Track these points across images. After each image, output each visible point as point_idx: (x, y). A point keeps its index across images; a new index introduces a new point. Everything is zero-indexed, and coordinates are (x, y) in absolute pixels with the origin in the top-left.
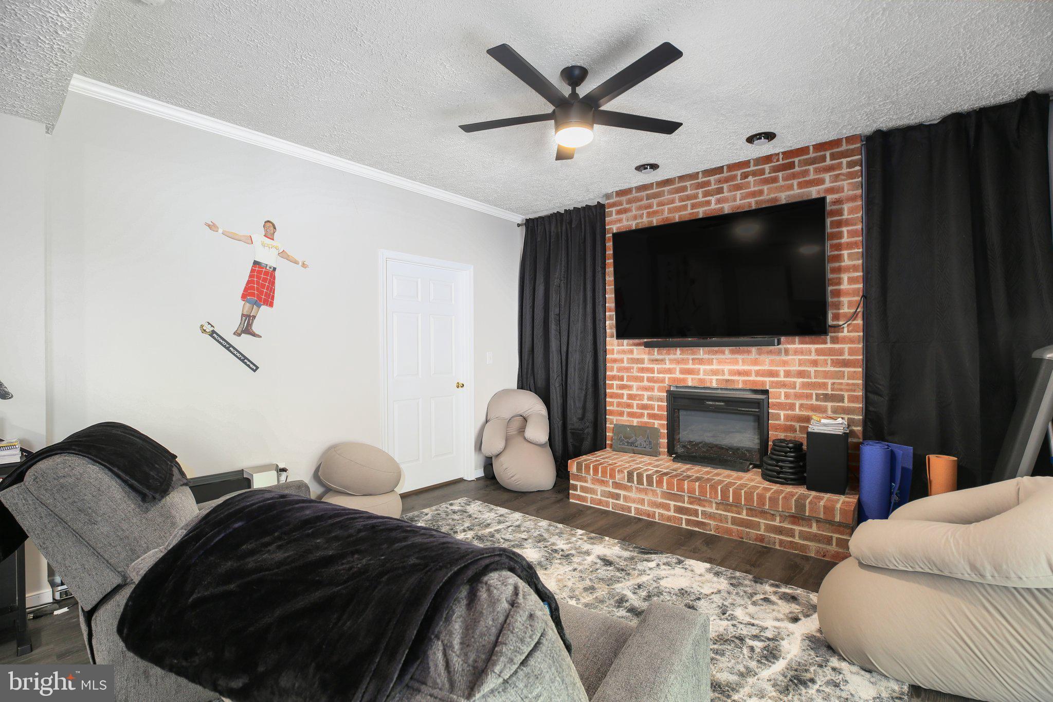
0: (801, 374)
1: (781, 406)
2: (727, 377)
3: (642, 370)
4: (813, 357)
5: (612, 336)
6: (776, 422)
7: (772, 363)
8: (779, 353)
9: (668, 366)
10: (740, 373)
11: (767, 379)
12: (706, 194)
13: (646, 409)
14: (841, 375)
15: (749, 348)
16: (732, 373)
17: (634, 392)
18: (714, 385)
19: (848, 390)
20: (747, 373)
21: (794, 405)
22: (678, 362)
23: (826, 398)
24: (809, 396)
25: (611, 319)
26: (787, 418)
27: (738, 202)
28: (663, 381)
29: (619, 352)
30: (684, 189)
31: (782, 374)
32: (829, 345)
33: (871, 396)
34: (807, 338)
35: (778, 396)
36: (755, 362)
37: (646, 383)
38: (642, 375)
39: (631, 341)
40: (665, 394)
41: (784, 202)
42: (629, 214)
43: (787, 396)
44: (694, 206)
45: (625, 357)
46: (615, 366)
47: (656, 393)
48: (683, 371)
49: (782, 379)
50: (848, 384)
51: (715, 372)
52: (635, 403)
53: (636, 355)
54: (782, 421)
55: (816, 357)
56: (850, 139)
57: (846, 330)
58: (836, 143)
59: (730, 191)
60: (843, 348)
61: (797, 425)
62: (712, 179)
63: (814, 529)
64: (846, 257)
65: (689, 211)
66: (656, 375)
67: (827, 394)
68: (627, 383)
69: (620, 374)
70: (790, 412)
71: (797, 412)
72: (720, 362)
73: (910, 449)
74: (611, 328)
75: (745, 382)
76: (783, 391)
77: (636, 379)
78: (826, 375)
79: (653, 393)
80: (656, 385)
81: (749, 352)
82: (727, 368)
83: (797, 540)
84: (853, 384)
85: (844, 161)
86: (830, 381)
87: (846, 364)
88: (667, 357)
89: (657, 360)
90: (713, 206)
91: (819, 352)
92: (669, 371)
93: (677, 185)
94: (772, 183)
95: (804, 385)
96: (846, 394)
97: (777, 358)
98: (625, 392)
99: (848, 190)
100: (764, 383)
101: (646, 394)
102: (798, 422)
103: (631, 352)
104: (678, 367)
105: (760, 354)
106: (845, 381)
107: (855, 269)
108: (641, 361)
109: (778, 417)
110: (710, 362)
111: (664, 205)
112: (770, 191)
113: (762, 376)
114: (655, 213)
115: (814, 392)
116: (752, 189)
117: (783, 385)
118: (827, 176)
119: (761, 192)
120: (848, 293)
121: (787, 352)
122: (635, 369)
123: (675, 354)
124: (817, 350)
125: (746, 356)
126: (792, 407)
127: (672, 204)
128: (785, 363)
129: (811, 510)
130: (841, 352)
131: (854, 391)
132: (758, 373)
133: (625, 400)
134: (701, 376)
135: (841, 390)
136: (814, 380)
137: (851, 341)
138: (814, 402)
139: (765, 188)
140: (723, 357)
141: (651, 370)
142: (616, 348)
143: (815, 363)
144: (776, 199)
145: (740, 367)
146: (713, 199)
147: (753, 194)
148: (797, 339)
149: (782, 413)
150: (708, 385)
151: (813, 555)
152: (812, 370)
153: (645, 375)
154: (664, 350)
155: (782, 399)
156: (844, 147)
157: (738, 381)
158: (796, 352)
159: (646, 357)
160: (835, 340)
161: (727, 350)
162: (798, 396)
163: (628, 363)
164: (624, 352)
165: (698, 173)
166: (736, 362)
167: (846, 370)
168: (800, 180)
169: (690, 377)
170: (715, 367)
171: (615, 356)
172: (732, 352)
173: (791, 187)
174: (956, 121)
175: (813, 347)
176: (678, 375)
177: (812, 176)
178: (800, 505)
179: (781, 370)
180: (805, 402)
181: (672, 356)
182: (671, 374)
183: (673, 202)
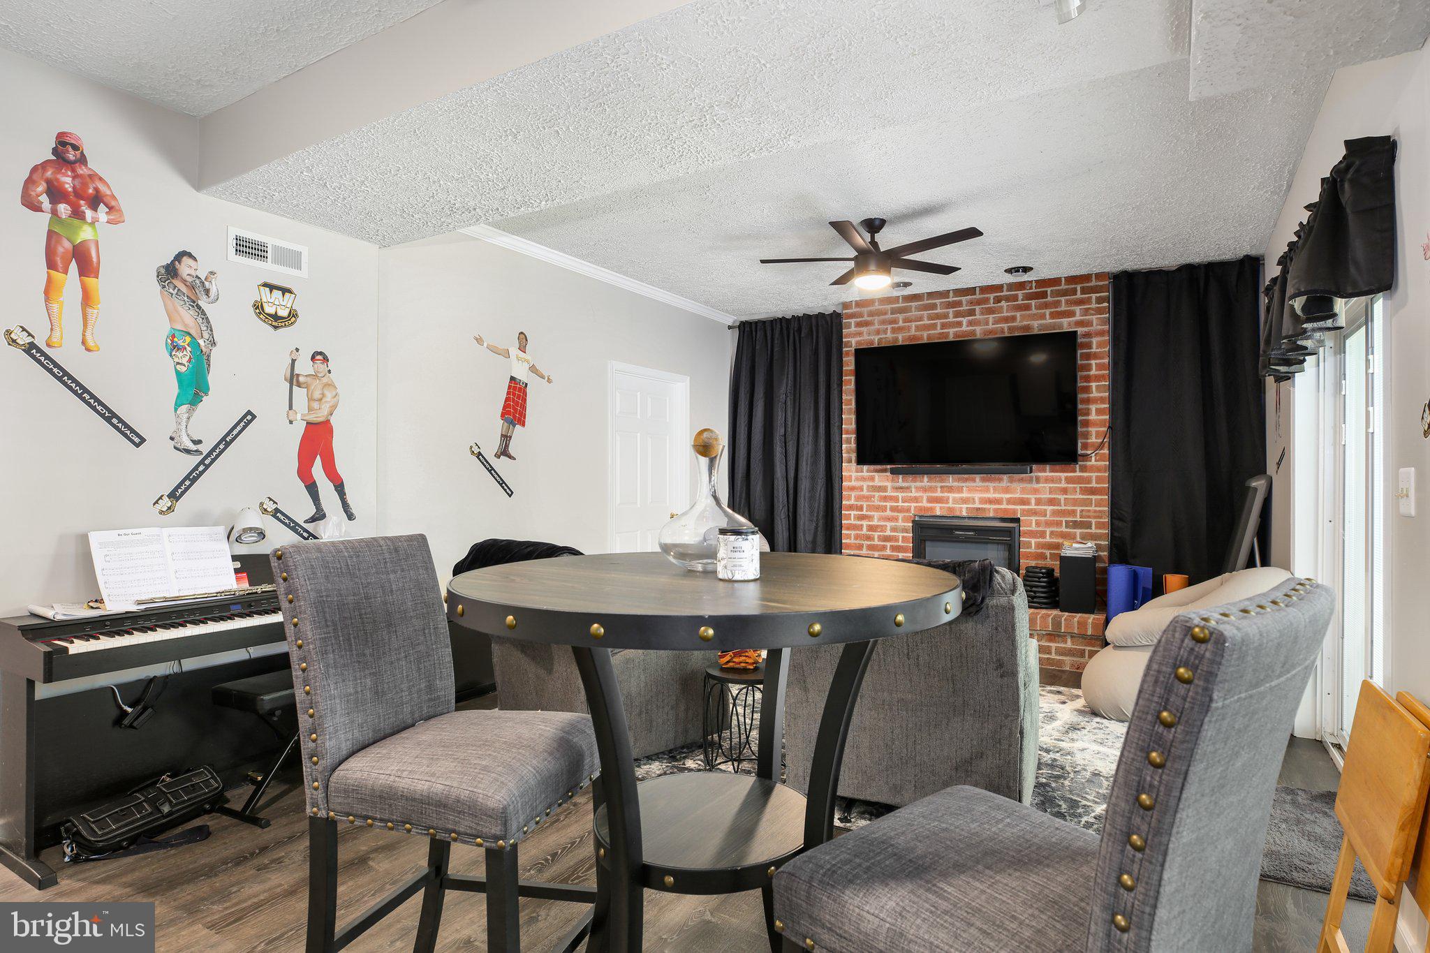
0: (1052, 502)
1: (1032, 534)
2: (977, 505)
3: (885, 499)
4: (1063, 485)
5: (850, 461)
6: (1027, 550)
7: (1023, 491)
8: (1030, 481)
9: (914, 494)
10: (991, 501)
11: (1019, 507)
12: (957, 315)
13: (888, 541)
14: (1088, 503)
15: (1001, 476)
16: (983, 501)
17: (875, 522)
18: (964, 514)
19: (1095, 517)
20: (998, 501)
21: (1044, 532)
22: (925, 490)
23: (1076, 525)
24: (1059, 524)
25: (849, 441)
26: (1038, 545)
27: (991, 326)
28: (908, 510)
29: (857, 479)
30: (934, 307)
31: (1033, 502)
32: (1078, 474)
33: (1117, 522)
34: (1058, 467)
35: (1029, 524)
36: (1006, 490)
37: (889, 513)
38: (885, 504)
39: (872, 467)
40: (911, 525)
41: (1036, 332)
42: (872, 328)
43: (1038, 524)
44: (944, 326)
45: (865, 485)
46: (853, 494)
47: (900, 524)
48: (930, 500)
49: (1033, 506)
50: (1095, 511)
51: (965, 501)
52: (876, 534)
53: (877, 483)
54: (1033, 549)
55: (1066, 485)
56: (1099, 276)
57: (1093, 458)
58: (1086, 278)
59: (982, 314)
60: (1091, 477)
61: (1048, 553)
62: (964, 299)
63: (1069, 644)
64: (1094, 389)
65: (939, 330)
66: (900, 504)
67: (1076, 521)
68: (867, 513)
69: (859, 503)
70: (1041, 540)
71: (1048, 539)
72: (970, 490)
73: (1150, 569)
74: (848, 452)
75: (995, 510)
76: (1034, 519)
77: (878, 508)
78: (1075, 502)
79: (897, 524)
80: (901, 515)
81: (1000, 480)
82: (977, 496)
83: (1053, 656)
84: (1100, 511)
85: (1094, 296)
86: (1079, 509)
87: (1093, 491)
88: (913, 485)
89: (901, 488)
90: (964, 328)
91: (1068, 480)
92: (916, 500)
93: (926, 302)
94: (1025, 310)
95: (1055, 513)
96: (1094, 521)
97: (1029, 486)
98: (865, 523)
99: (1097, 325)
100: (1015, 511)
101: (889, 524)
102: (1049, 549)
103: (872, 479)
104: (925, 496)
105: (1011, 481)
106: (1093, 508)
107: (1102, 400)
108: (884, 489)
109: (1029, 545)
110: (960, 490)
111: (911, 321)
112: (1023, 317)
113: (1014, 504)
114: (900, 329)
115: (1064, 519)
116: (1005, 314)
117: (1034, 513)
118: (1077, 309)
119: (1013, 319)
120: (1095, 424)
121: (1038, 480)
122: (876, 498)
123: (922, 482)
124: (1066, 478)
125: (996, 484)
126: (1043, 534)
127: (920, 321)
128: (1036, 491)
129: (1066, 626)
130: (1089, 480)
131: (1101, 518)
132: (1009, 501)
133: (865, 531)
134: (950, 505)
135: (1089, 517)
136: (1063, 508)
137: (1098, 469)
138: (1064, 529)
139: (1018, 314)
140: (974, 484)
141: (896, 499)
142: (854, 475)
143: (1065, 491)
144: (1028, 328)
145: (991, 495)
146: (965, 320)
147: (1006, 320)
148: (1048, 467)
149: (1033, 541)
150: (957, 514)
151: (1068, 669)
152: (1062, 497)
153: (888, 504)
154: (910, 478)
155: (1034, 527)
156: (1093, 283)
157: (989, 509)
158: (1047, 480)
159: (889, 484)
160: (1083, 469)
161: (978, 477)
162: (1048, 524)
163: (868, 491)
164: (863, 479)
165: (948, 291)
166: (987, 490)
167: (1094, 497)
168: (1052, 310)
169: (938, 505)
170: (965, 495)
171: (853, 483)
172: (983, 480)
173: (1043, 317)
175: (1063, 475)
176: (925, 504)
177: (1063, 308)
178: (1056, 623)
179: (1033, 498)
180: (1055, 529)
181: (918, 484)
182: (917, 502)
183: (921, 319)
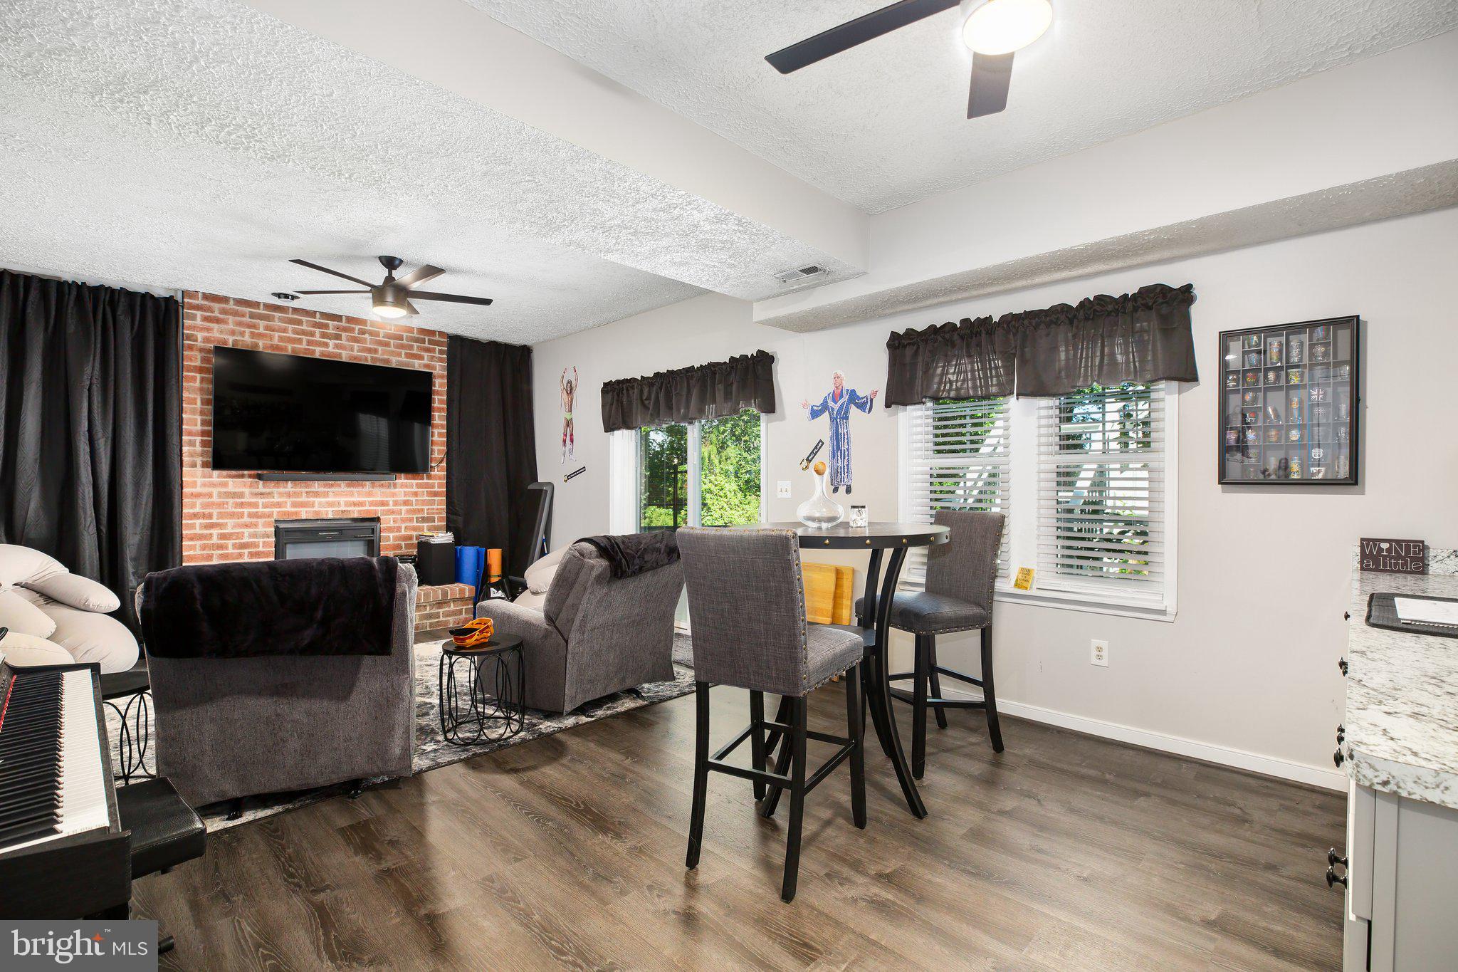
0: (406, 503)
1: (390, 529)
2: (343, 508)
3: (242, 505)
4: (415, 489)
5: (194, 465)
6: (387, 543)
7: (383, 495)
8: (389, 486)
9: (277, 499)
10: (355, 504)
11: (380, 508)
12: (324, 335)
13: (246, 548)
14: (432, 503)
15: (364, 482)
16: (347, 504)
17: (229, 530)
18: (330, 516)
19: (437, 513)
20: (361, 504)
21: (400, 527)
22: (289, 495)
23: (424, 520)
24: (411, 520)
25: (192, 444)
26: (396, 539)
27: (355, 353)
28: (270, 515)
29: (204, 485)
30: (299, 322)
31: (391, 503)
32: (425, 481)
33: (452, 517)
34: (410, 476)
35: (387, 522)
36: (369, 494)
37: (246, 519)
38: (242, 510)
39: (225, 473)
40: (274, 529)
41: (394, 366)
42: (223, 326)
43: (395, 521)
44: (309, 343)
45: (215, 491)
46: (199, 501)
47: (261, 529)
48: (294, 505)
49: (391, 507)
50: (437, 509)
51: (330, 504)
52: (230, 543)
53: (231, 489)
54: (391, 542)
55: (417, 490)
56: (441, 334)
57: (436, 469)
58: (432, 333)
59: (348, 340)
60: (434, 484)
61: (403, 543)
62: (331, 323)
63: (452, 607)
64: (437, 417)
65: (304, 346)
66: (261, 510)
67: (424, 517)
68: (218, 521)
69: (206, 511)
70: (397, 534)
71: (403, 533)
72: (336, 494)
74: (191, 455)
75: (359, 512)
76: (392, 517)
77: (232, 515)
78: (424, 503)
79: (257, 530)
80: (261, 521)
81: (363, 486)
82: (342, 500)
84: (441, 509)
85: (437, 348)
86: (426, 508)
87: (435, 494)
88: (275, 490)
89: (262, 494)
90: (331, 349)
91: (418, 486)
92: (279, 505)
93: (290, 316)
94: (385, 346)
95: (408, 511)
96: (436, 516)
97: (388, 490)
98: (215, 532)
99: (439, 370)
100: (376, 512)
101: (246, 531)
102: (404, 540)
103: (225, 485)
104: (289, 501)
105: (373, 487)
106: (436, 507)
107: (442, 426)
108: (241, 495)
109: (388, 539)
110: (326, 495)
111: (273, 331)
112: (384, 352)
113: (375, 505)
114: (260, 335)
115: (415, 516)
116: (368, 346)
117: (393, 512)
118: (426, 355)
119: (376, 351)
120: (437, 444)
121: (395, 486)
122: (230, 504)
123: (286, 488)
124: (417, 484)
125: (360, 489)
126: (399, 529)
127: (284, 332)
128: (393, 495)
129: (451, 594)
130: (432, 486)
131: (441, 513)
132: (371, 504)
133: (215, 540)
134: (316, 509)
135: (433, 513)
136: (415, 507)
137: (440, 478)
138: (415, 524)
139: (380, 348)
140: (340, 490)
141: (256, 505)
142: (200, 481)
143: (416, 494)
144: (388, 361)
145: (356, 499)
146: (331, 343)
147: (369, 350)
148: (403, 475)
149: (391, 535)
150: (324, 517)
152: (414, 499)
153: (246, 511)
154: (272, 484)
155: (392, 524)
156: (437, 338)
157: (354, 511)
158: (402, 486)
159: (247, 491)
160: (429, 477)
161: (343, 483)
162: (403, 521)
163: (220, 497)
164: (213, 485)
165: (315, 312)
166: (352, 494)
167: (436, 498)
168: (407, 351)
169: (303, 510)
170: (330, 499)
171: (198, 490)
172: (349, 486)
173: (399, 355)
174: (494, 345)
175: (414, 482)
176: (289, 509)
177: (415, 351)
178: (445, 594)
179: (391, 500)
180: (409, 524)
181: (281, 490)
182: (280, 507)
183: (285, 330)
